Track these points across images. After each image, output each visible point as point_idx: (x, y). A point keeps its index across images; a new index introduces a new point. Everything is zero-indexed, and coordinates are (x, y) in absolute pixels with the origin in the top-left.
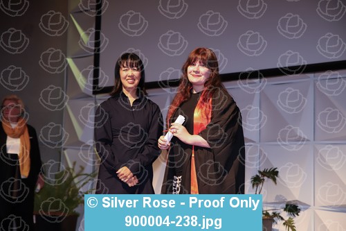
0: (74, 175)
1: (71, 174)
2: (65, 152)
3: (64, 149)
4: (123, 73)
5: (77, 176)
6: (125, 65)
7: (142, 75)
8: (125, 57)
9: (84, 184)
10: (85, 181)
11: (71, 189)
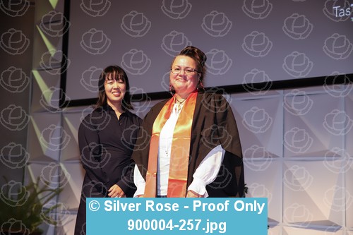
0: (38, 191)
1: (35, 190)
2: (29, 167)
3: (28, 164)
4: (108, 86)
5: (41, 191)
6: (110, 78)
7: (127, 87)
8: (109, 69)
9: (49, 200)
10: (49, 197)
11: (35, 205)
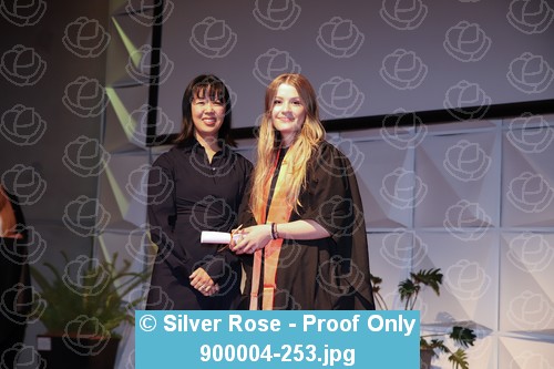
0: (114, 274)
1: (110, 274)
2: (101, 238)
3: (99, 233)
5: (119, 276)
6: (201, 95)
9: (130, 289)
10: (130, 284)
11: (110, 297)
